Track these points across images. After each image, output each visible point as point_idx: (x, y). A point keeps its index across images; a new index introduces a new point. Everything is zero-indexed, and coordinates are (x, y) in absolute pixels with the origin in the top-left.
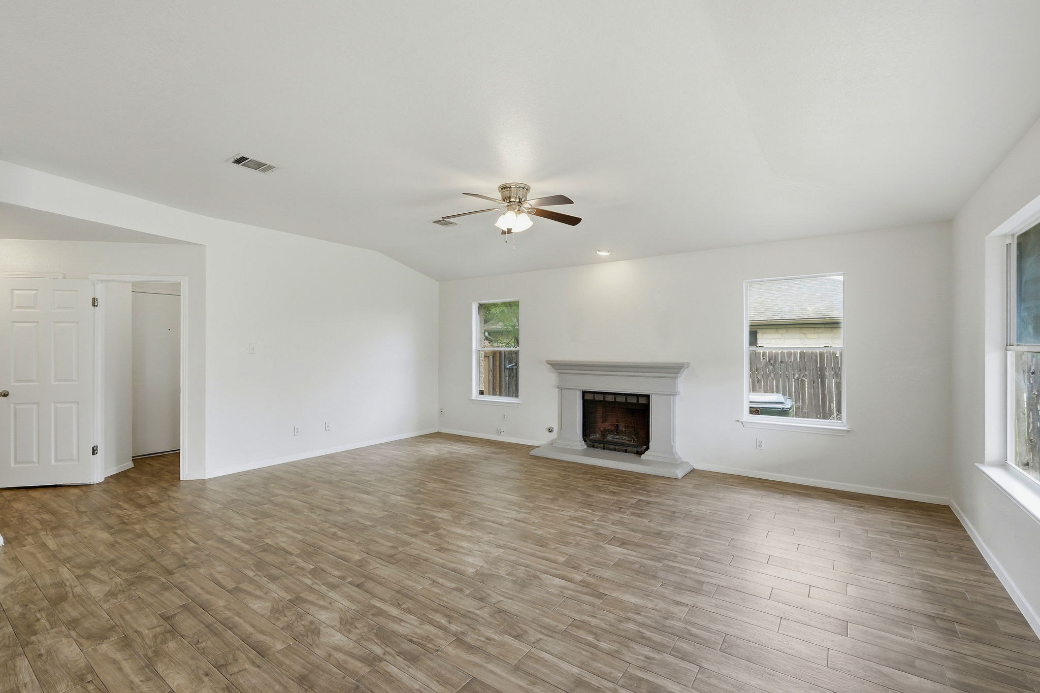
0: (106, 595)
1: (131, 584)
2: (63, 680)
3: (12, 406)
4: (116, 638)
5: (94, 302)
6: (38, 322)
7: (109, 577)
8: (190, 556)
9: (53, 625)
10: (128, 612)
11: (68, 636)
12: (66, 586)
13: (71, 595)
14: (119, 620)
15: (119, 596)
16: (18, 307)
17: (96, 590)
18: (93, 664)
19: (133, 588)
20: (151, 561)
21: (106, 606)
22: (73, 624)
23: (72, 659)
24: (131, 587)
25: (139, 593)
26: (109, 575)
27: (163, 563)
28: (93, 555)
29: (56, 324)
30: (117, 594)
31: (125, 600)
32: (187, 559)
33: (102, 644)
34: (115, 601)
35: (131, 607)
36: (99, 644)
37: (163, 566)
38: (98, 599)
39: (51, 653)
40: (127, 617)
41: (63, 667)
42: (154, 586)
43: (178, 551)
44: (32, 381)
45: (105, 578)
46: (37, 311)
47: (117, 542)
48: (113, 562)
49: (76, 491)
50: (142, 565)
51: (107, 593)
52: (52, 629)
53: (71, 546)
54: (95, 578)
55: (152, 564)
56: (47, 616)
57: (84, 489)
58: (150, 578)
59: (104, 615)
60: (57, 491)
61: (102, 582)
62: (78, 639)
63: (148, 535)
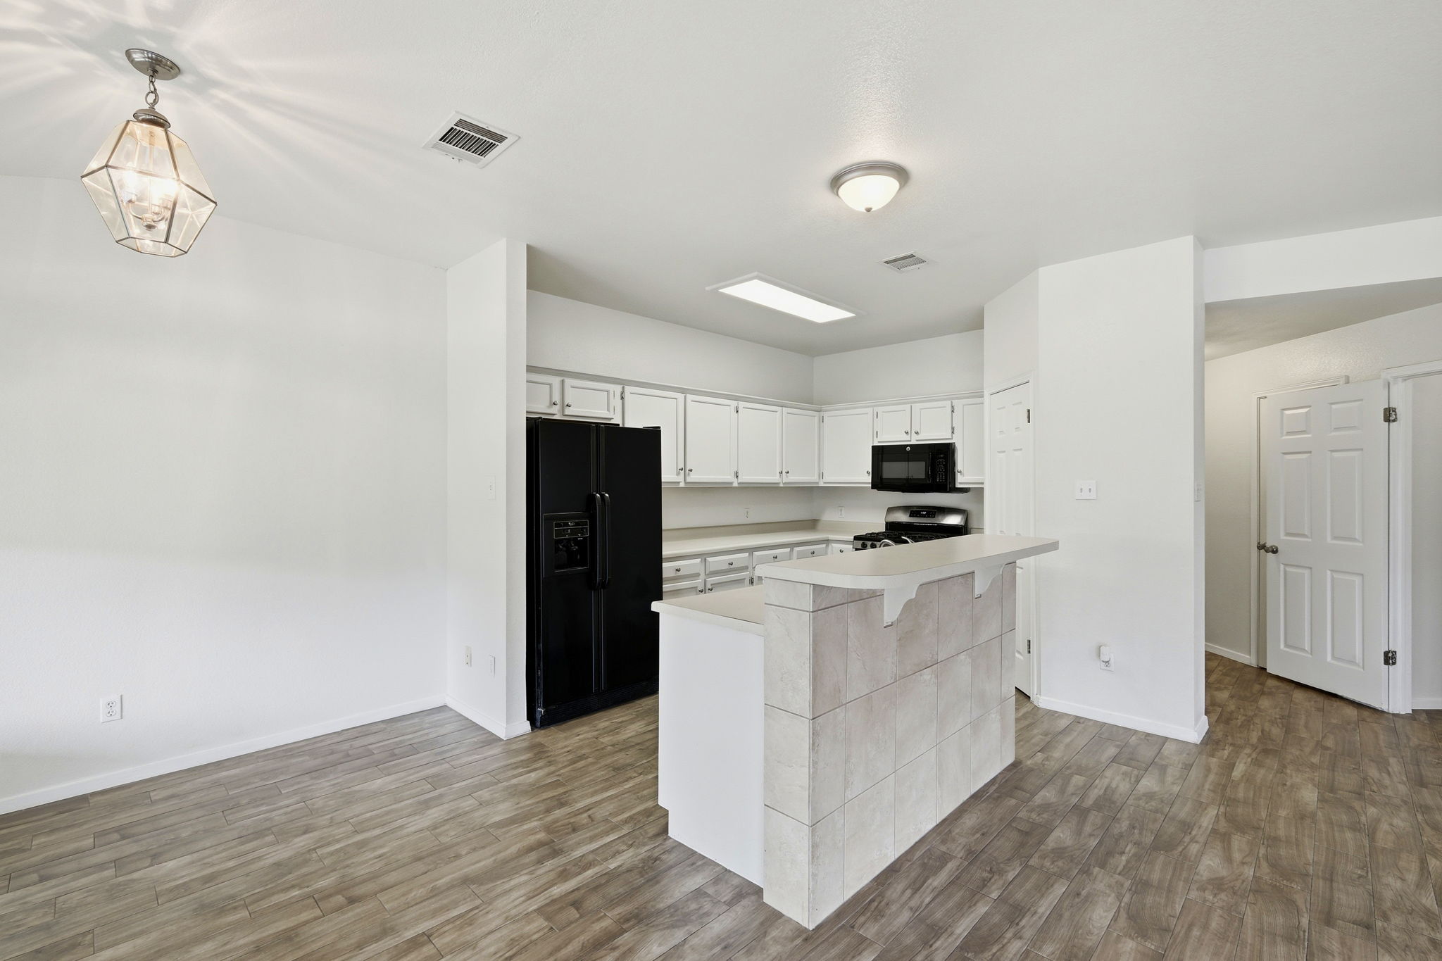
0: (1210, 881)
1: (1257, 891)
2: (1058, 943)
3: (1282, 566)
4: (1153, 947)
5: (1389, 415)
6: (1310, 452)
7: (1243, 859)
8: (1397, 919)
9: (1125, 872)
10: (1205, 927)
11: (1119, 897)
12: (1190, 833)
13: (1180, 849)
14: (1182, 927)
15: (1223, 896)
16: (1289, 433)
17: (1210, 864)
18: (1096, 954)
19: (1251, 899)
20: (1324, 879)
21: (1193, 894)
22: (1142, 886)
23: (1091, 926)
24: (1251, 894)
25: (1249, 912)
26: (1247, 856)
27: (1336, 895)
28: (1264, 814)
29: (1334, 453)
30: (1224, 890)
31: (1222, 908)
32: (1385, 917)
33: (1133, 939)
34: (1211, 898)
35: (1215, 924)
36: (1130, 936)
37: (1331, 900)
38: (1198, 877)
39: (1089, 900)
40: (1196, 932)
41: (1074, 928)
42: (1280, 920)
43: (1388, 895)
44: (1304, 535)
45: (1237, 856)
46: (1309, 436)
47: (1313, 816)
48: (1274, 841)
49: (1351, 712)
50: (1304, 875)
51: (1217, 878)
52: (1119, 874)
53: (1255, 786)
54: (1227, 849)
55: (1320, 885)
56: (1135, 855)
57: (1366, 713)
58: (1291, 903)
59: (1177, 906)
60: (1327, 703)
61: (1229, 859)
62: (1122, 910)
63: (1372, 836)
